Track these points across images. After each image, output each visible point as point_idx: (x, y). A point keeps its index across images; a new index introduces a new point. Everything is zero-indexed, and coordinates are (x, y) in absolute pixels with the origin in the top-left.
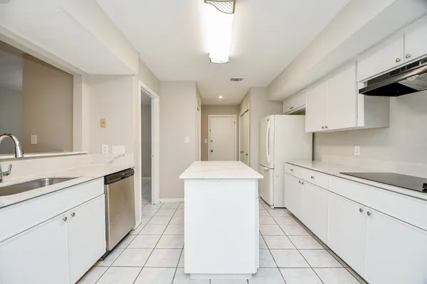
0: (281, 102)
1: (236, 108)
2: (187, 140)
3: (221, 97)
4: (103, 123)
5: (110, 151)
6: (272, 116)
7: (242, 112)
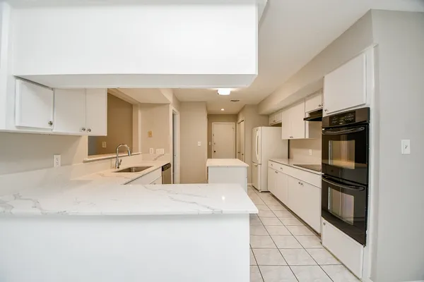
0: (268, 116)
1: (234, 117)
2: (199, 144)
3: (223, 110)
4: (150, 134)
5: (155, 153)
6: (260, 128)
7: (239, 121)
